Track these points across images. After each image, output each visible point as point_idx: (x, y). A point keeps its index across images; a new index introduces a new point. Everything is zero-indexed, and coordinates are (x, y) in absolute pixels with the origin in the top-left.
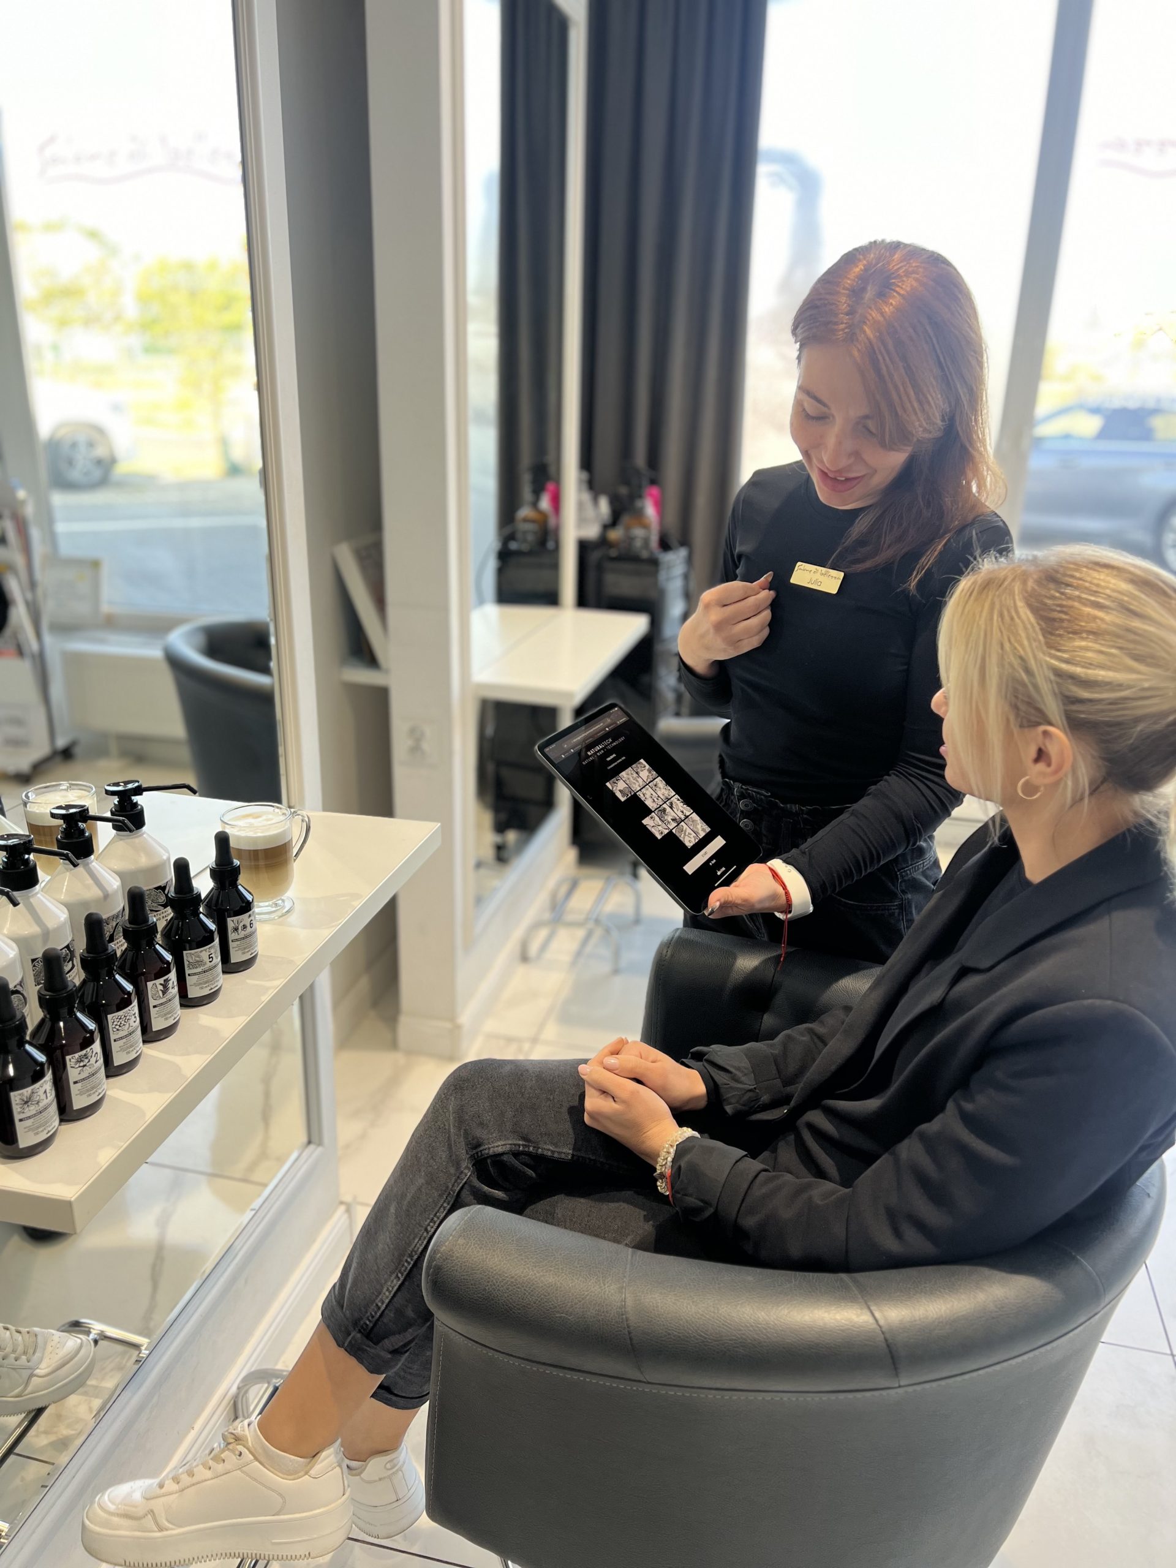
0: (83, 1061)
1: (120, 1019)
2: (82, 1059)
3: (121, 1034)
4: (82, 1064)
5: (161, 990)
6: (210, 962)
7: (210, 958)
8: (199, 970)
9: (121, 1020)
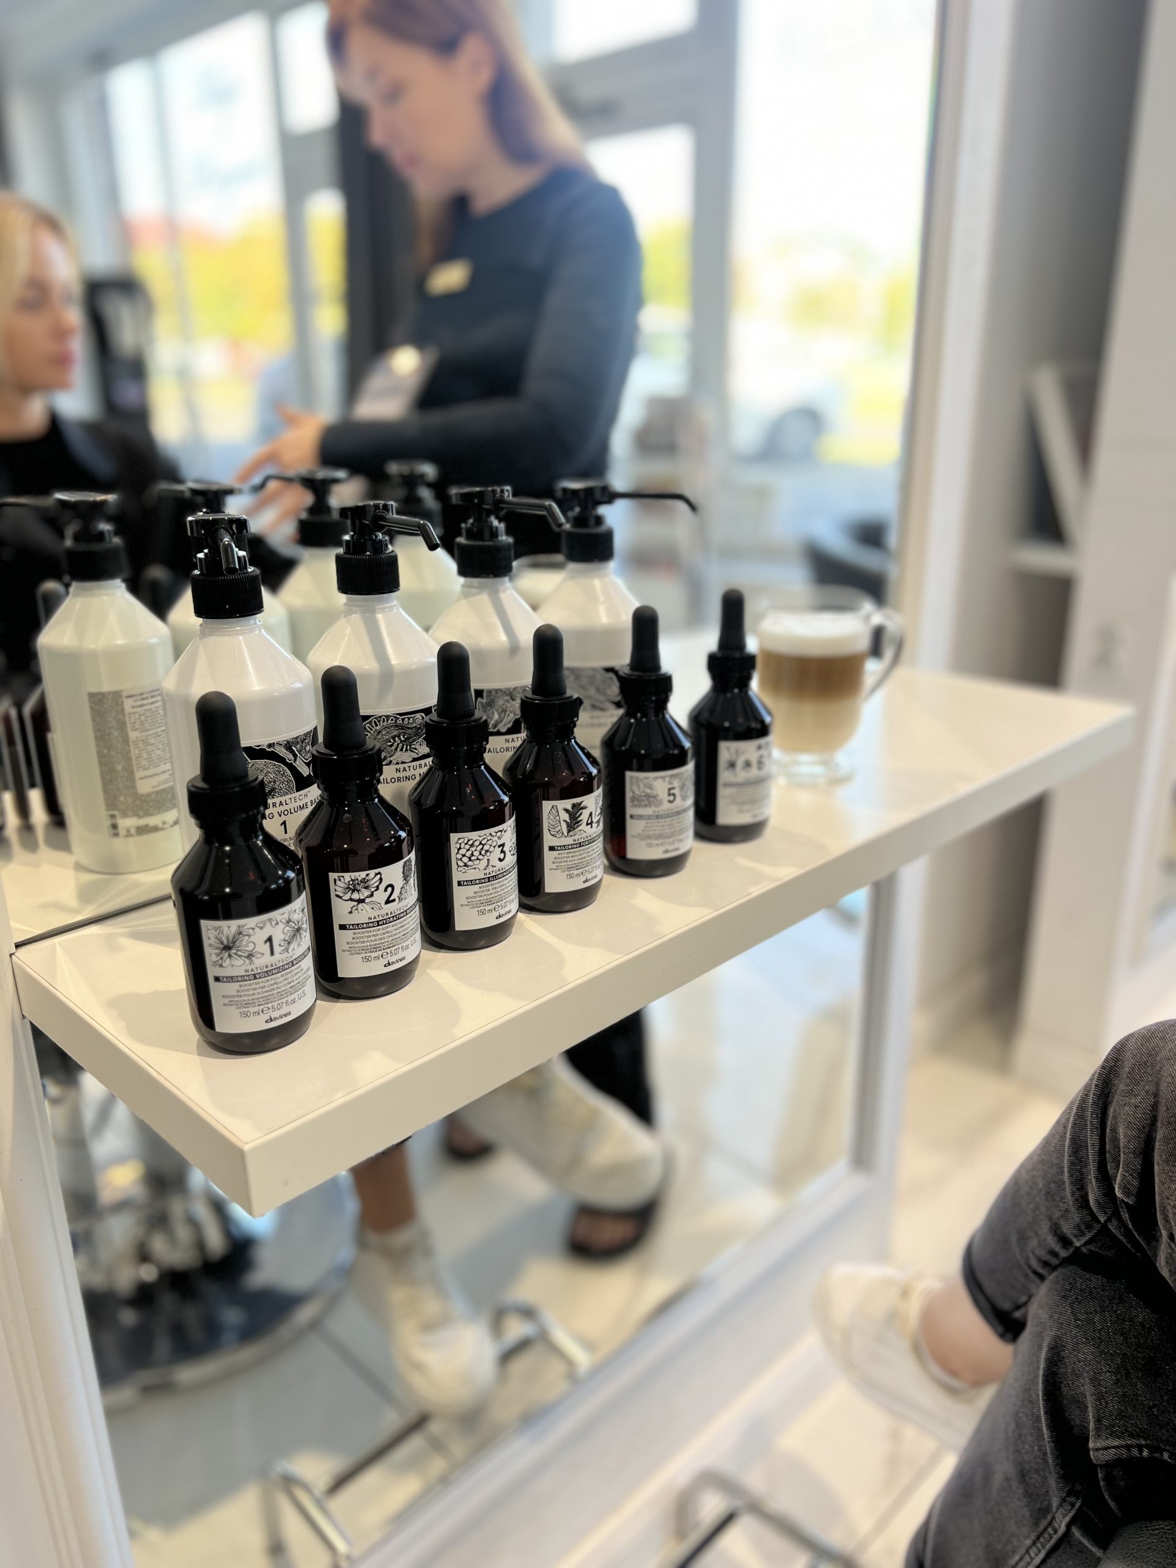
0: (358, 891)
1: (472, 845)
2: (358, 887)
3: (472, 874)
4: (356, 896)
5: (565, 821)
6: (670, 802)
7: (669, 795)
8: (649, 811)
9: (473, 849)
